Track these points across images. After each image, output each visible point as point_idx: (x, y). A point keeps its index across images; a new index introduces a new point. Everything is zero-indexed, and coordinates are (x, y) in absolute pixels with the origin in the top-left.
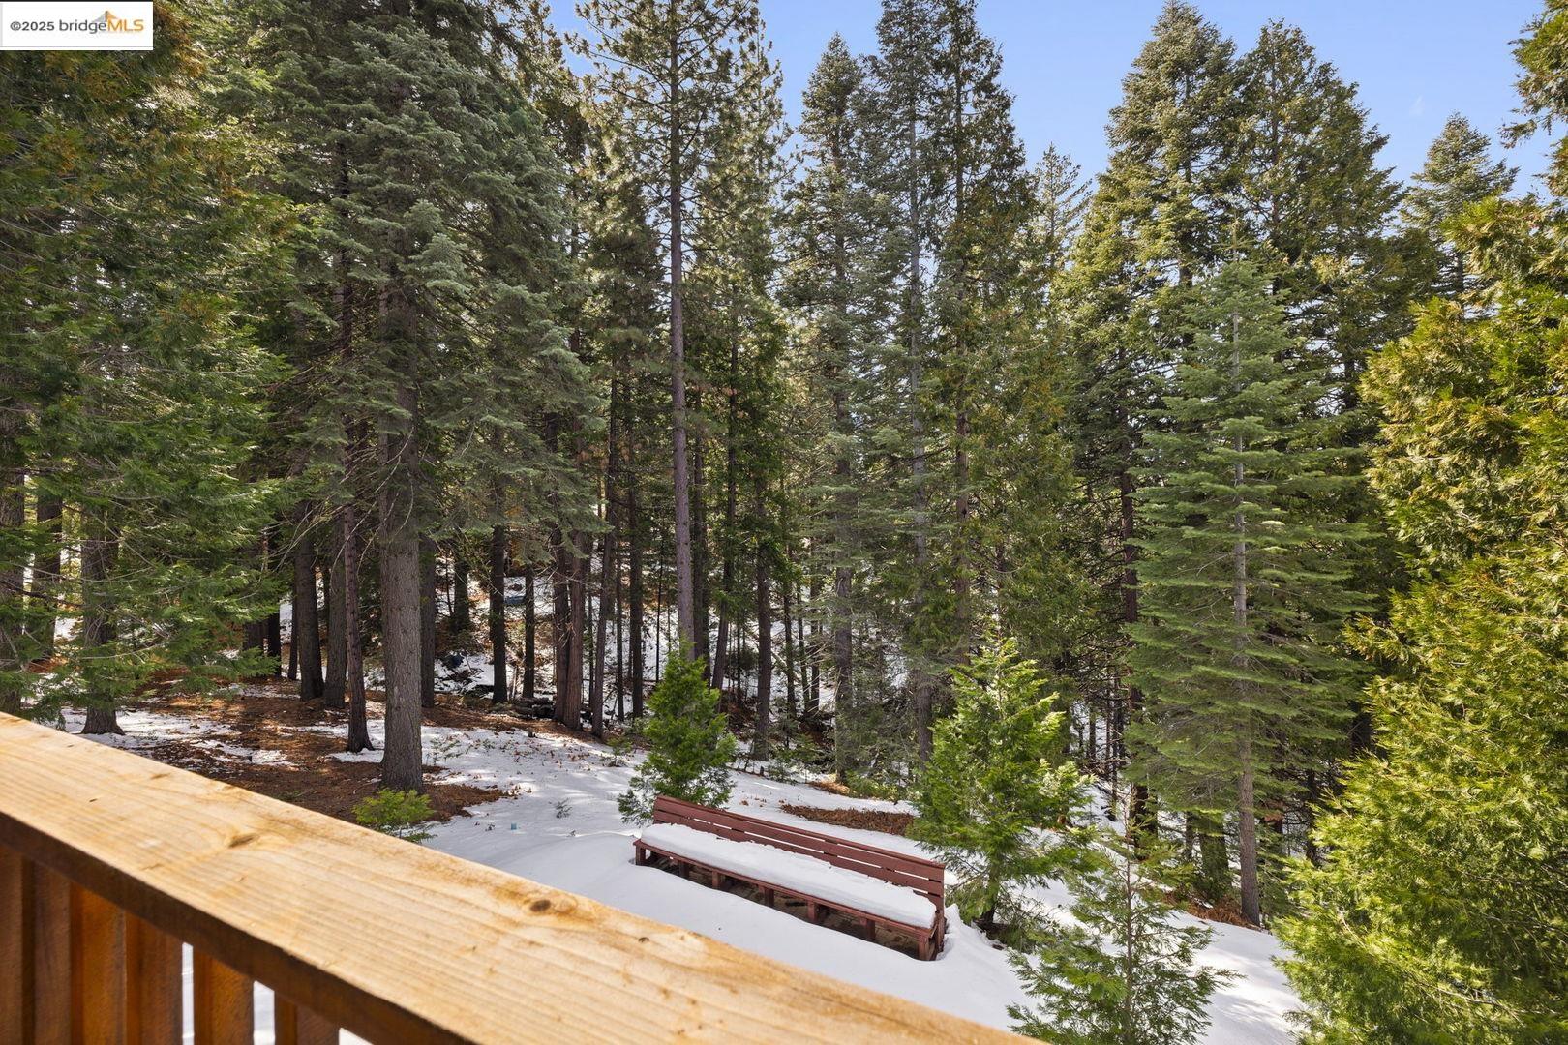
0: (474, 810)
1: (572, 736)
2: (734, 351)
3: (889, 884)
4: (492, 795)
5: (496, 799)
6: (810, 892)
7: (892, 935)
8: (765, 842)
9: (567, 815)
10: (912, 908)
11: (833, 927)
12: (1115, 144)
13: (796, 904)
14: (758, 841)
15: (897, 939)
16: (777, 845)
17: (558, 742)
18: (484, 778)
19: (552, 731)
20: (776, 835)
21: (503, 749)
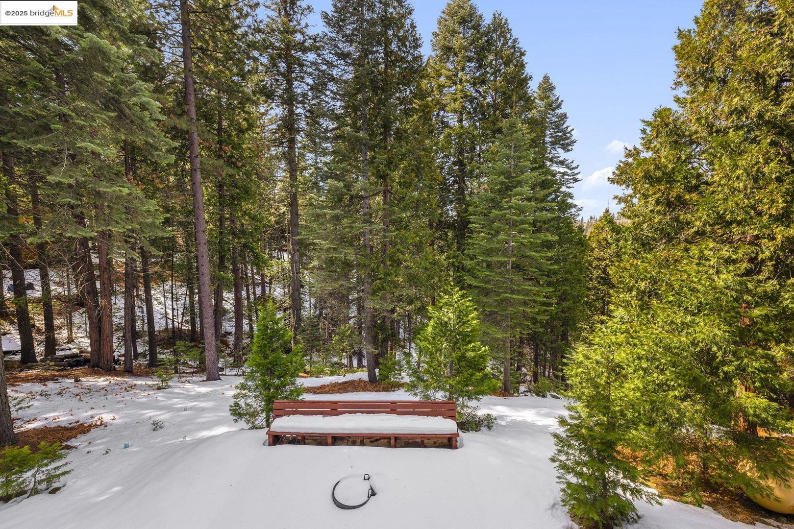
0: (73, 442)
1: (110, 375)
2: (220, 123)
3: (430, 417)
4: (82, 429)
5: (88, 431)
6: (391, 432)
7: (431, 441)
8: (355, 412)
9: (161, 428)
10: (445, 426)
11: (402, 447)
12: (434, 50)
13: (376, 440)
14: (350, 412)
15: (435, 443)
16: (362, 412)
17: (102, 381)
18: (62, 419)
19: (91, 375)
20: (361, 407)
21: (60, 394)
